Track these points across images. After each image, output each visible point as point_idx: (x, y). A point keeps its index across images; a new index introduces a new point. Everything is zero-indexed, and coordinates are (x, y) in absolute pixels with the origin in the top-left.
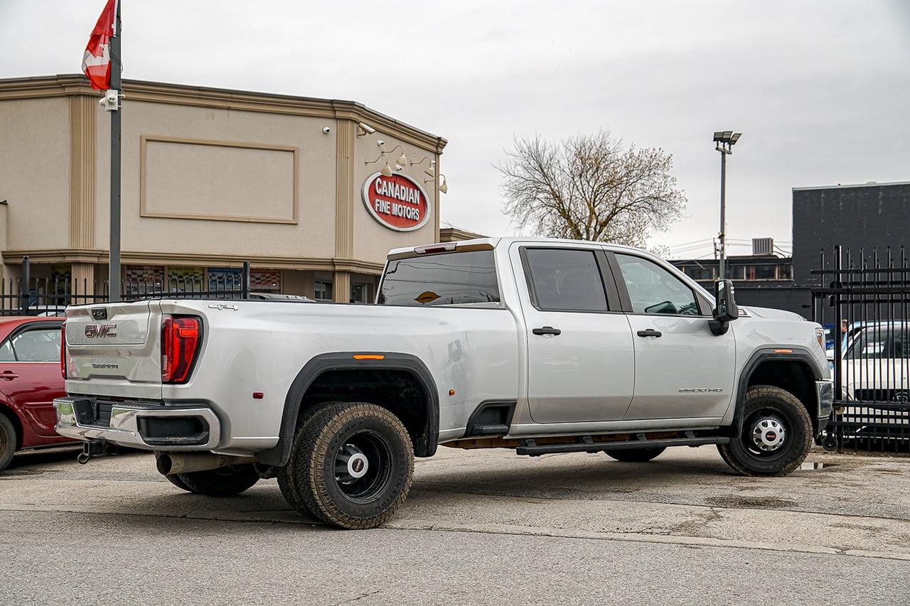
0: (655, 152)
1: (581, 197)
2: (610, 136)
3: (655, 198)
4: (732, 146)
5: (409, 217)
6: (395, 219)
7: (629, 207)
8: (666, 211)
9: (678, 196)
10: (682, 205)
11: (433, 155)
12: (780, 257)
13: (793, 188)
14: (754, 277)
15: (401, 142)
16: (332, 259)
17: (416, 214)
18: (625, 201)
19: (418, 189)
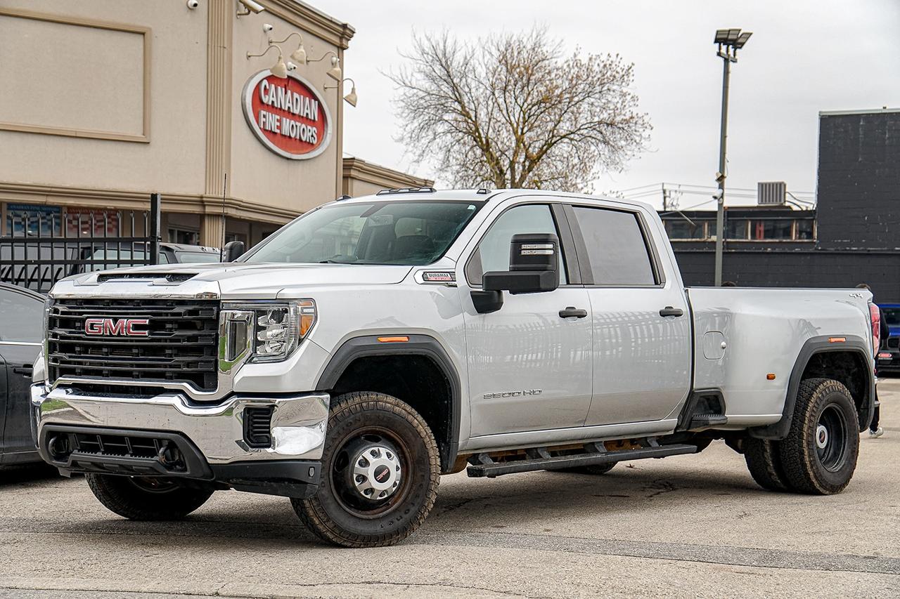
0: (610, 59)
1: (504, 120)
2: (547, 34)
3: (608, 125)
4: (738, 50)
5: (304, 139)
6: (284, 141)
7: (572, 136)
8: (623, 143)
9: (640, 122)
10: (645, 134)
11: (336, 49)
12: (795, 208)
13: (820, 112)
14: (762, 234)
15: (299, 30)
16: (202, 197)
17: (312, 136)
18: (565, 127)
19: (316, 99)
